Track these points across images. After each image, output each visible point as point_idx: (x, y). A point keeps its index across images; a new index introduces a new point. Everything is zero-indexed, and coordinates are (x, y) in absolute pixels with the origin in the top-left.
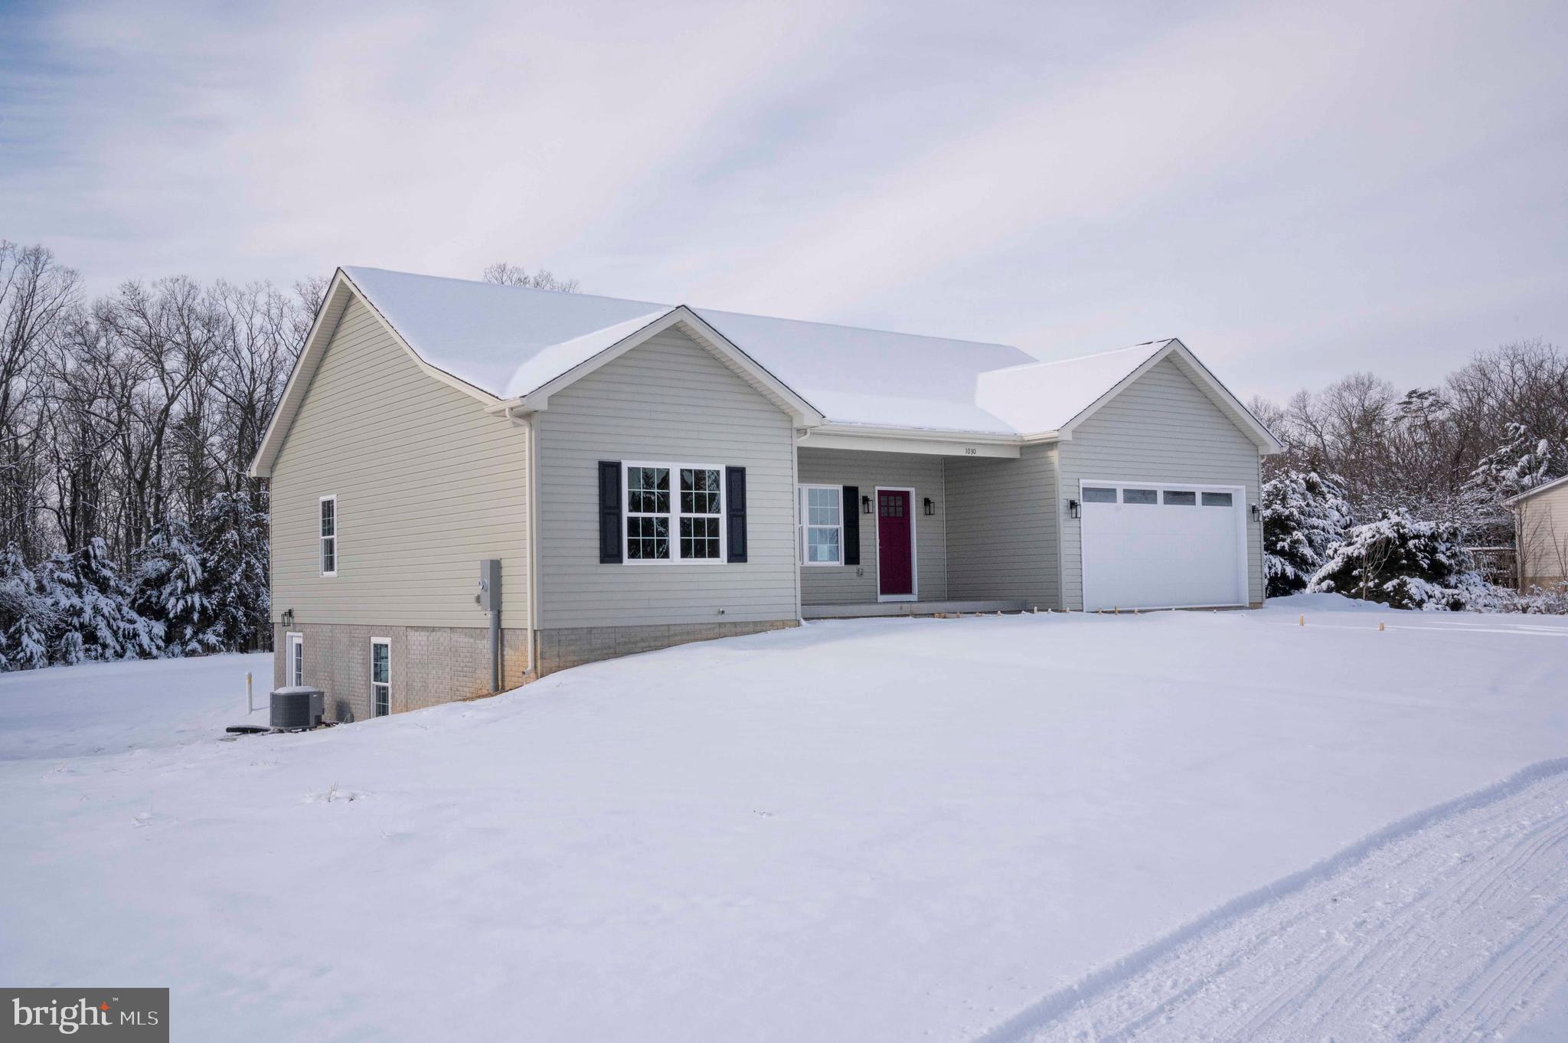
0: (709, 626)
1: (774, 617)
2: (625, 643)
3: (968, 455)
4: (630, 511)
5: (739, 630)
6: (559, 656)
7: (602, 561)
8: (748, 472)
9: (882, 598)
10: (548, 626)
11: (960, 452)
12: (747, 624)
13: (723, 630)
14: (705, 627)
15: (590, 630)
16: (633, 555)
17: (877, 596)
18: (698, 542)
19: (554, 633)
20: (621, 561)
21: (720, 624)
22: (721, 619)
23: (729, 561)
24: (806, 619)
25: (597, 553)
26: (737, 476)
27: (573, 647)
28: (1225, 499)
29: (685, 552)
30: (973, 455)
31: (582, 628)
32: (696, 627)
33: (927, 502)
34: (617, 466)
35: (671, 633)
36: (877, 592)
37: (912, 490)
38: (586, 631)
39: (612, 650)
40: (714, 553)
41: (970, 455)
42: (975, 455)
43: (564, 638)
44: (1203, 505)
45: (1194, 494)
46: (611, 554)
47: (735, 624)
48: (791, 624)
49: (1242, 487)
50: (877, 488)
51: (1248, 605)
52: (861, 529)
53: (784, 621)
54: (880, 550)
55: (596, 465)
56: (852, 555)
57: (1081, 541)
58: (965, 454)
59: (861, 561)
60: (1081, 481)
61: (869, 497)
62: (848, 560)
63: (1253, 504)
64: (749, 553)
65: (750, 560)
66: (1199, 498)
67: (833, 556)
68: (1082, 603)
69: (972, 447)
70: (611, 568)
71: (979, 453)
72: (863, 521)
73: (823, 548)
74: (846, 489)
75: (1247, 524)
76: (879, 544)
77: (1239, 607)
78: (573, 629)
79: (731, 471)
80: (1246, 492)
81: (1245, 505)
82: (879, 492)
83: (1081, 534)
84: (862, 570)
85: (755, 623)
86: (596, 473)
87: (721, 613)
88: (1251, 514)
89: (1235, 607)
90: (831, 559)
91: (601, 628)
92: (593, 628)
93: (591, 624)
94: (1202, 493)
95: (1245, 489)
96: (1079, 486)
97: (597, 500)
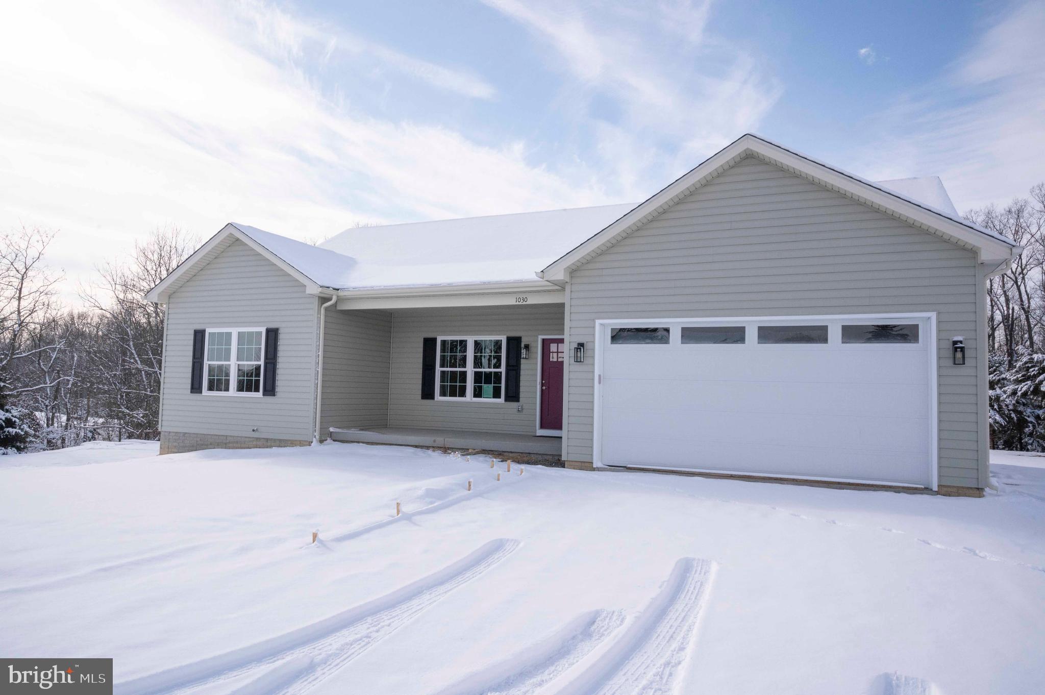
0: (250, 440)
1: (285, 437)
2: (202, 445)
3: (518, 303)
4: (209, 360)
7: (191, 392)
8: (280, 331)
9: (540, 432)
10: (164, 429)
11: (511, 301)
12: (275, 440)
13: (258, 443)
14: (247, 439)
15: (184, 434)
16: (211, 388)
17: (536, 430)
18: (248, 383)
19: (166, 434)
20: (201, 392)
21: (258, 439)
22: (256, 435)
23: (264, 394)
25: (189, 386)
27: (175, 444)
28: (908, 333)
29: (240, 388)
30: (524, 303)
31: (180, 433)
32: (243, 439)
34: (203, 332)
35: (228, 441)
36: (536, 427)
38: (182, 434)
39: (195, 448)
40: (257, 390)
41: (520, 303)
42: (527, 303)
43: (170, 438)
44: (841, 341)
45: (824, 329)
46: (196, 387)
47: (267, 440)
48: (305, 443)
49: (933, 315)
50: (540, 337)
51: (935, 488)
52: (522, 372)
53: (300, 441)
54: (542, 391)
55: (192, 332)
56: (513, 396)
57: (593, 387)
58: (515, 303)
59: (521, 399)
60: (598, 322)
61: (532, 345)
62: (509, 398)
63: (956, 339)
64: (278, 389)
65: (278, 394)
66: (835, 334)
67: (497, 394)
68: (592, 455)
69: (521, 296)
70: (196, 396)
71: (532, 300)
72: (524, 364)
73: (488, 388)
74: (509, 339)
75: (939, 367)
76: (542, 385)
77: (916, 489)
78: (176, 433)
79: (269, 331)
80: (939, 322)
81: (939, 340)
82: (543, 340)
83: (593, 379)
84: (522, 406)
85: (280, 441)
86: (192, 337)
87: (254, 430)
88: (949, 353)
89: (903, 488)
90: (494, 397)
91: (190, 434)
92: (186, 433)
93: (185, 431)
94: (844, 326)
95: (938, 318)
96: (595, 328)
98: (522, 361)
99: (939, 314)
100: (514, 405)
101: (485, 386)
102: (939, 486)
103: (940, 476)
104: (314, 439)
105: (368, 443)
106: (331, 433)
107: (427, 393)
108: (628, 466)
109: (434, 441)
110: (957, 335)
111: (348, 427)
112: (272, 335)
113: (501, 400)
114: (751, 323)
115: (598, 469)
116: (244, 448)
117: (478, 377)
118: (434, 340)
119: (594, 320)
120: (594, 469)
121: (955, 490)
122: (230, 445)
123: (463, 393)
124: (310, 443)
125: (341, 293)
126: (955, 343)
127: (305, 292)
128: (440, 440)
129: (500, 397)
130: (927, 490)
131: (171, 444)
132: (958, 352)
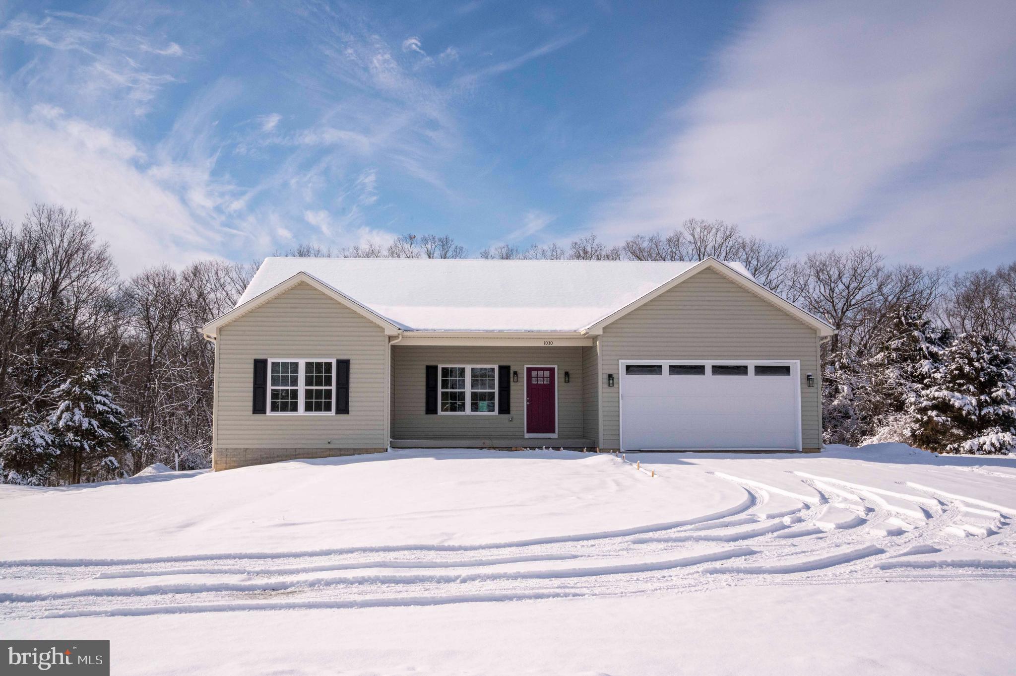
0: (323, 450)
2: (267, 458)
3: (545, 345)
4: (272, 386)
5: (343, 452)
6: (226, 463)
7: (253, 413)
8: (351, 362)
9: (527, 436)
10: (220, 446)
11: (541, 344)
12: (348, 450)
13: (332, 453)
14: (319, 450)
15: (246, 450)
16: (274, 408)
17: (524, 434)
18: (316, 402)
19: (223, 450)
20: (265, 413)
21: (330, 450)
22: (330, 446)
23: (337, 413)
24: (393, 447)
25: (251, 408)
26: (344, 366)
27: (234, 459)
28: (786, 370)
29: (308, 408)
30: (551, 345)
31: (241, 449)
32: (314, 451)
33: (567, 374)
34: (265, 362)
35: (297, 453)
36: (524, 432)
37: (556, 367)
38: (242, 450)
39: (259, 461)
40: (328, 408)
41: (547, 345)
42: (554, 345)
43: (229, 453)
44: (755, 374)
45: (746, 367)
46: (259, 407)
47: (340, 450)
48: (381, 450)
49: (798, 362)
50: (526, 366)
51: (801, 450)
52: (512, 392)
53: (375, 449)
54: (527, 405)
55: (251, 362)
56: (505, 408)
57: (619, 402)
58: (543, 345)
59: (511, 412)
60: (621, 361)
61: (519, 372)
62: (502, 411)
63: (809, 374)
64: (351, 409)
65: (351, 413)
66: (751, 370)
67: (492, 409)
68: (619, 444)
69: (548, 340)
70: (258, 417)
71: (556, 344)
72: (513, 386)
73: (483, 404)
74: (501, 368)
75: (802, 388)
76: (527, 401)
77: (792, 451)
78: (235, 449)
79: (340, 362)
80: (801, 365)
81: (801, 374)
82: (528, 369)
83: (619, 397)
84: (512, 417)
85: (354, 450)
86: (252, 366)
87: (329, 443)
88: (805, 381)
89: (787, 451)
90: (490, 410)
91: (252, 449)
92: (247, 449)
93: (246, 447)
94: (755, 366)
95: (801, 363)
96: (618, 365)
97: (252, 380)
98: (512, 384)
99: (801, 361)
100: (506, 416)
101: (480, 403)
102: (803, 448)
103: (803, 443)
104: (389, 446)
107: (431, 409)
109: (484, 443)
110: (809, 372)
113: (496, 413)
114: (708, 364)
115: (623, 452)
116: (316, 458)
117: (474, 396)
118: (436, 368)
119: (618, 360)
121: (809, 450)
122: (300, 456)
123: (462, 409)
124: (386, 450)
125: (405, 334)
126: (808, 376)
127: (382, 332)
128: (488, 443)
129: (494, 411)
130: (797, 451)
131: (228, 459)
132: (809, 380)
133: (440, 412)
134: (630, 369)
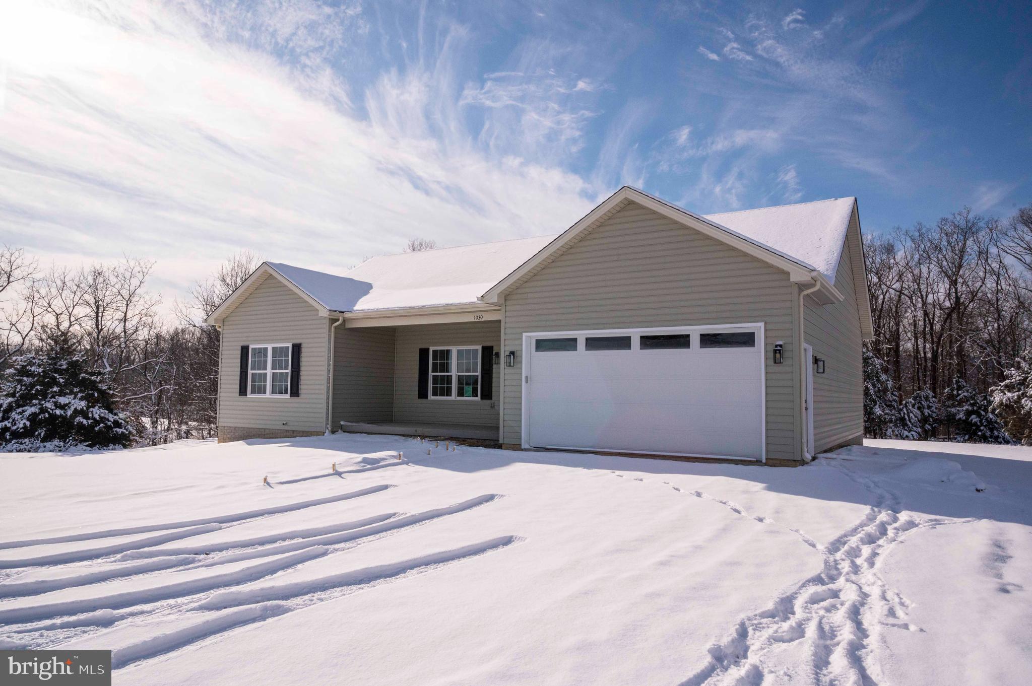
0: (282, 431)
1: (306, 429)
2: (247, 436)
4: (252, 370)
5: (295, 434)
6: (224, 439)
7: (240, 395)
8: (303, 346)
10: (220, 424)
11: (470, 318)
12: (299, 431)
13: (287, 434)
14: (279, 431)
16: (253, 392)
18: (279, 385)
19: (223, 429)
20: (246, 395)
21: (287, 431)
22: (286, 428)
23: (291, 396)
24: (343, 431)
25: (238, 390)
28: (747, 340)
29: (274, 391)
30: (480, 320)
31: (232, 427)
32: (276, 431)
34: (247, 348)
35: (266, 433)
40: (286, 393)
41: (477, 320)
42: (482, 320)
43: (226, 431)
44: (701, 348)
45: (688, 337)
46: (243, 391)
47: (293, 431)
48: (320, 433)
49: (762, 325)
51: (764, 461)
52: (494, 375)
53: (317, 432)
55: (240, 348)
56: (487, 394)
57: (521, 386)
58: (474, 320)
59: (493, 397)
60: (524, 334)
62: (483, 397)
63: (778, 343)
64: (301, 392)
65: (302, 396)
66: (695, 340)
67: (475, 394)
68: (520, 440)
69: (479, 314)
70: (243, 398)
71: (486, 318)
72: (495, 369)
73: (469, 389)
74: (484, 349)
75: (766, 366)
77: (750, 461)
78: (229, 427)
79: (294, 346)
80: (766, 330)
81: (766, 344)
83: (521, 380)
84: (494, 403)
85: (303, 432)
86: (240, 352)
87: (283, 424)
88: (771, 355)
89: (742, 461)
90: (473, 396)
91: (239, 428)
92: (236, 427)
93: (236, 425)
94: (701, 335)
95: (765, 327)
96: (521, 339)
97: (239, 365)
98: (494, 366)
99: (766, 323)
100: (487, 402)
101: (466, 387)
102: (767, 459)
103: (767, 451)
104: (327, 431)
105: (368, 433)
106: (342, 425)
107: (423, 394)
108: (547, 447)
109: (416, 431)
110: (778, 341)
111: (357, 422)
112: (297, 348)
113: (478, 399)
114: (635, 334)
115: (526, 450)
116: (278, 438)
117: (460, 380)
118: (428, 350)
119: (521, 334)
120: (522, 450)
121: (778, 462)
122: (268, 436)
123: (449, 393)
124: (323, 434)
125: (347, 315)
126: (776, 346)
127: (318, 315)
128: (420, 430)
129: (477, 396)
130: (758, 462)
131: (225, 436)
132: (777, 354)
133: (431, 397)
134: (541, 345)
